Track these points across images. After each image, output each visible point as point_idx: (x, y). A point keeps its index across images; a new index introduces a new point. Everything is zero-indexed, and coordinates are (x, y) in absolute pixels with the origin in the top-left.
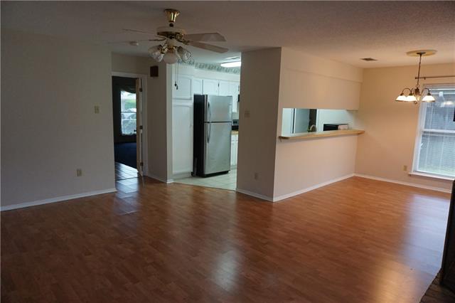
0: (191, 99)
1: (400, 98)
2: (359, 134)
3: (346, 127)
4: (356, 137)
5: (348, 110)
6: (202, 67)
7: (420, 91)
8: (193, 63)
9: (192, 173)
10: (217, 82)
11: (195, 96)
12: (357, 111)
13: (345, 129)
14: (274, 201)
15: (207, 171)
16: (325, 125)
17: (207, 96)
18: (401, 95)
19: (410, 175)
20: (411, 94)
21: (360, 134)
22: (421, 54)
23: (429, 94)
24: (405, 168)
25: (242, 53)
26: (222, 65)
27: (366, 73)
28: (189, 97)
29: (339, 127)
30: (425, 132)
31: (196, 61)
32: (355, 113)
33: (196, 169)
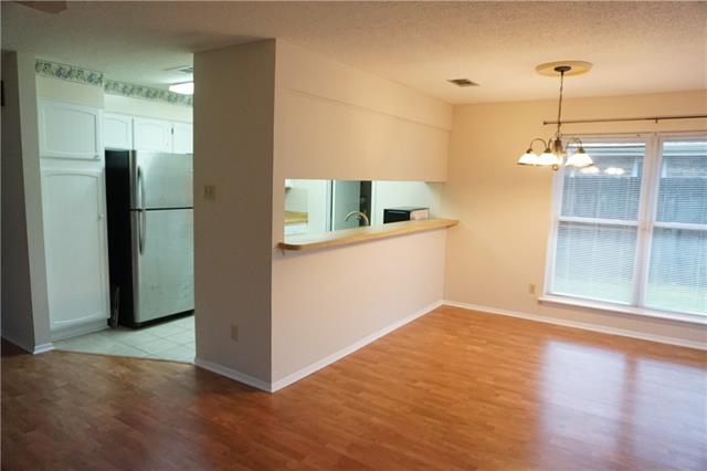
0: (96, 159)
1: (526, 159)
2: (448, 227)
3: (424, 214)
4: (445, 231)
5: (428, 183)
6: (130, 90)
7: (564, 144)
8: (100, 80)
9: (110, 322)
10: (168, 126)
11: (109, 154)
12: (443, 183)
13: (423, 219)
14: (273, 391)
15: (142, 316)
16: (385, 211)
17: (134, 152)
18: (528, 152)
19: (540, 302)
20: (548, 151)
21: (450, 226)
22: (562, 70)
23: (581, 150)
24: (532, 288)
25: (195, 54)
26: (172, 89)
27: (457, 111)
28: (91, 155)
29: (411, 215)
30: (563, 223)
31: (106, 77)
32: (441, 186)
33: (117, 312)
